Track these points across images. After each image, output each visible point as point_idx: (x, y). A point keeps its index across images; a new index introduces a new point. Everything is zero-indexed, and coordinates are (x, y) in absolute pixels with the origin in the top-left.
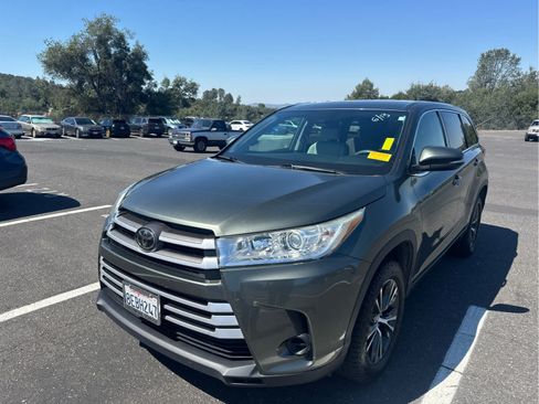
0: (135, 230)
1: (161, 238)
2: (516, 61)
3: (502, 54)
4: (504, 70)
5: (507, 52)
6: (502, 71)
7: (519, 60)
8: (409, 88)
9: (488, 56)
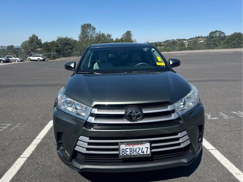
0: (123, 113)
1: (144, 112)
2: (94, 29)
3: (89, 26)
4: (91, 32)
5: (91, 25)
6: (90, 32)
7: (95, 28)
8: (57, 39)
9: (84, 26)
